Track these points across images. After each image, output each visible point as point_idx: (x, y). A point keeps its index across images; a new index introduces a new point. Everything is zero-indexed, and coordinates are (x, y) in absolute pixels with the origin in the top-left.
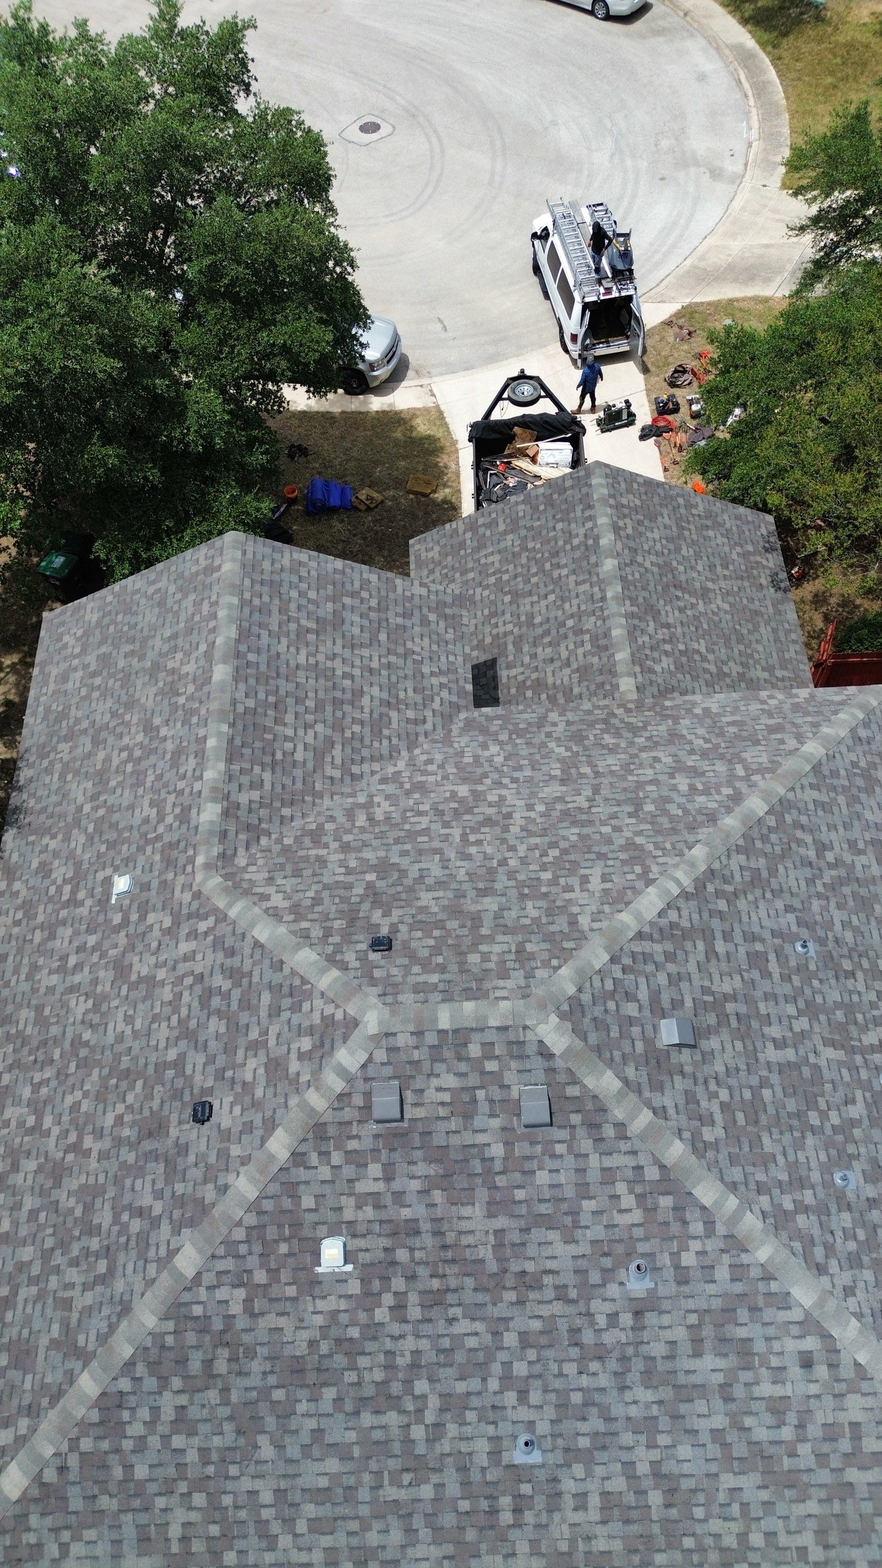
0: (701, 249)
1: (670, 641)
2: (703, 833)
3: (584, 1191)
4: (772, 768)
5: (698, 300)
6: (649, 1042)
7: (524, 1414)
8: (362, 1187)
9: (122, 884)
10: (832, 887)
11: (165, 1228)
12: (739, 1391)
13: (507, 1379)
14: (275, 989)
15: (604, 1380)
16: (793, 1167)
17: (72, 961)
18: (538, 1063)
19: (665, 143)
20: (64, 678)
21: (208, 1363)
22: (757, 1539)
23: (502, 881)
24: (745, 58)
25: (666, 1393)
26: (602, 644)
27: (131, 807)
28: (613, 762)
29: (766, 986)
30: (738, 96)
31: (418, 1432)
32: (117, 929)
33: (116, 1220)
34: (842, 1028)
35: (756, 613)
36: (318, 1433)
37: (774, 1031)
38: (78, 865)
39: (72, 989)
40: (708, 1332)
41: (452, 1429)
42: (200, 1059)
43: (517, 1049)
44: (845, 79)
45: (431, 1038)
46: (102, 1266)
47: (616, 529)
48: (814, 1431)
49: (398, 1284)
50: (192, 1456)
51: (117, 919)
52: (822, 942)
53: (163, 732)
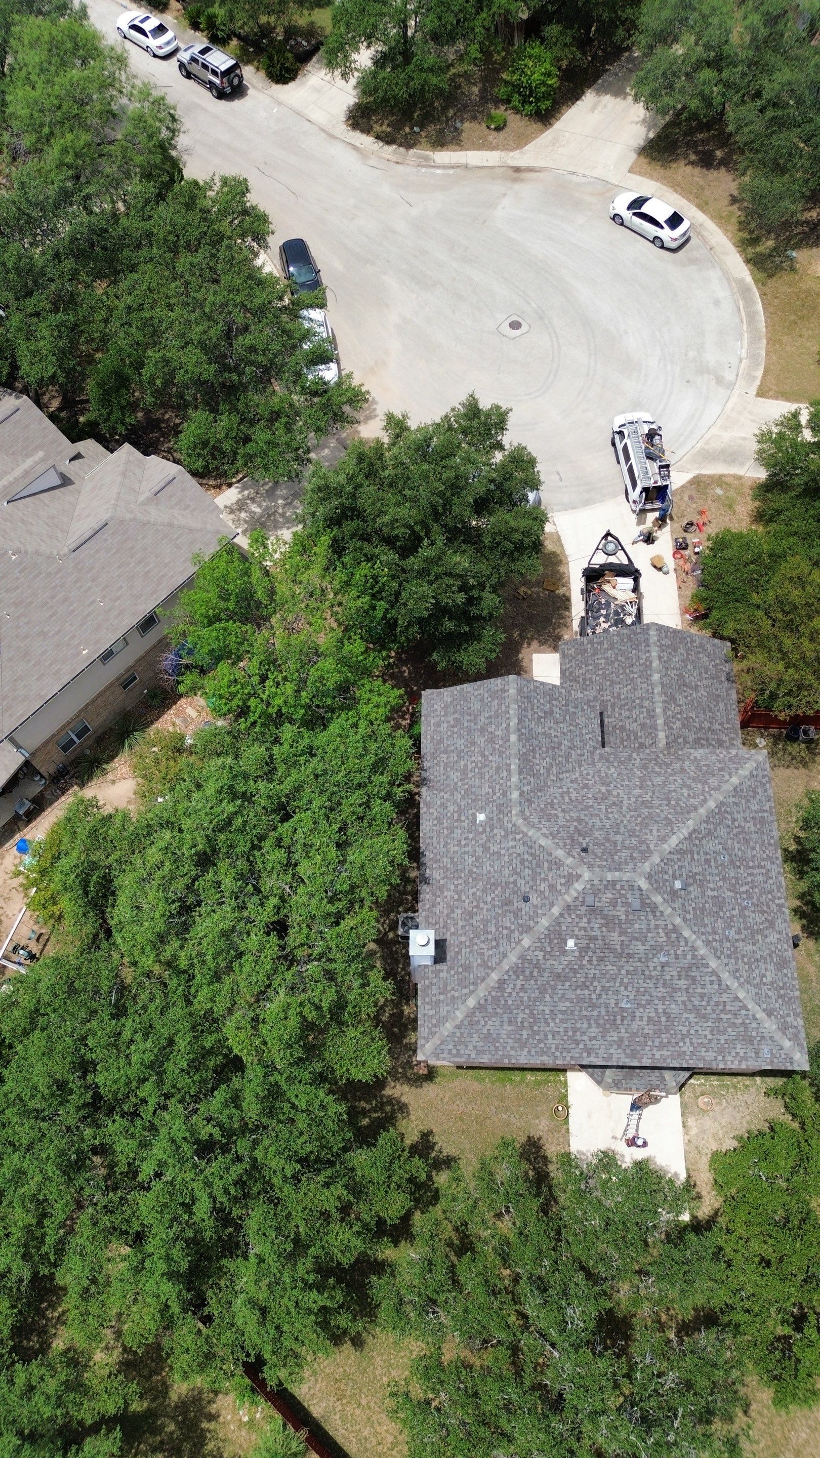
0: (707, 436)
1: (680, 713)
2: (693, 815)
3: (649, 930)
4: (717, 789)
5: (703, 472)
6: (672, 888)
7: (626, 993)
8: (581, 925)
9: (481, 817)
10: (736, 835)
11: (517, 934)
12: (691, 990)
13: (622, 983)
14: (550, 862)
15: (651, 985)
16: (713, 928)
17: (463, 842)
18: (637, 892)
19: (691, 354)
20: (438, 725)
21: (531, 973)
22: (692, 1032)
23: (622, 830)
24: (744, 291)
25: (669, 990)
26: (652, 715)
27: (480, 787)
28: (658, 780)
29: (710, 870)
30: (737, 320)
31: (594, 996)
32: (482, 833)
33: (497, 930)
34: (734, 885)
35: (718, 696)
36: (564, 994)
37: (711, 885)
38: (459, 806)
39: (465, 853)
40: (683, 973)
41: (604, 996)
42: (523, 882)
43: (632, 888)
44: (801, 318)
45: (605, 883)
46: (494, 943)
47: (660, 658)
48: (712, 1003)
49: (590, 954)
50: (525, 999)
51: (481, 829)
52: (730, 855)
53: (490, 758)
